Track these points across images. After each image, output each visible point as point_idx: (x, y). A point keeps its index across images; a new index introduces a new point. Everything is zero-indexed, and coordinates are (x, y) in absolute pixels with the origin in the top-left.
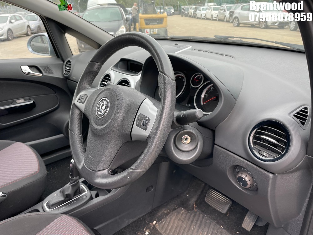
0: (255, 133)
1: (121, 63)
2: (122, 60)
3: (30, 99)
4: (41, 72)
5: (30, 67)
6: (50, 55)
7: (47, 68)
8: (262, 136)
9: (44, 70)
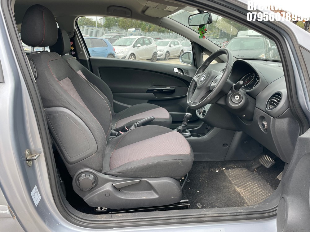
3: (173, 88)
4: (183, 72)
5: (179, 69)
6: (191, 65)
7: (187, 71)
8: (273, 100)
9: (185, 72)
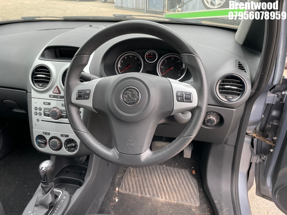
0: (220, 86)
1: (46, 51)
2: (49, 48)
8: (226, 87)
